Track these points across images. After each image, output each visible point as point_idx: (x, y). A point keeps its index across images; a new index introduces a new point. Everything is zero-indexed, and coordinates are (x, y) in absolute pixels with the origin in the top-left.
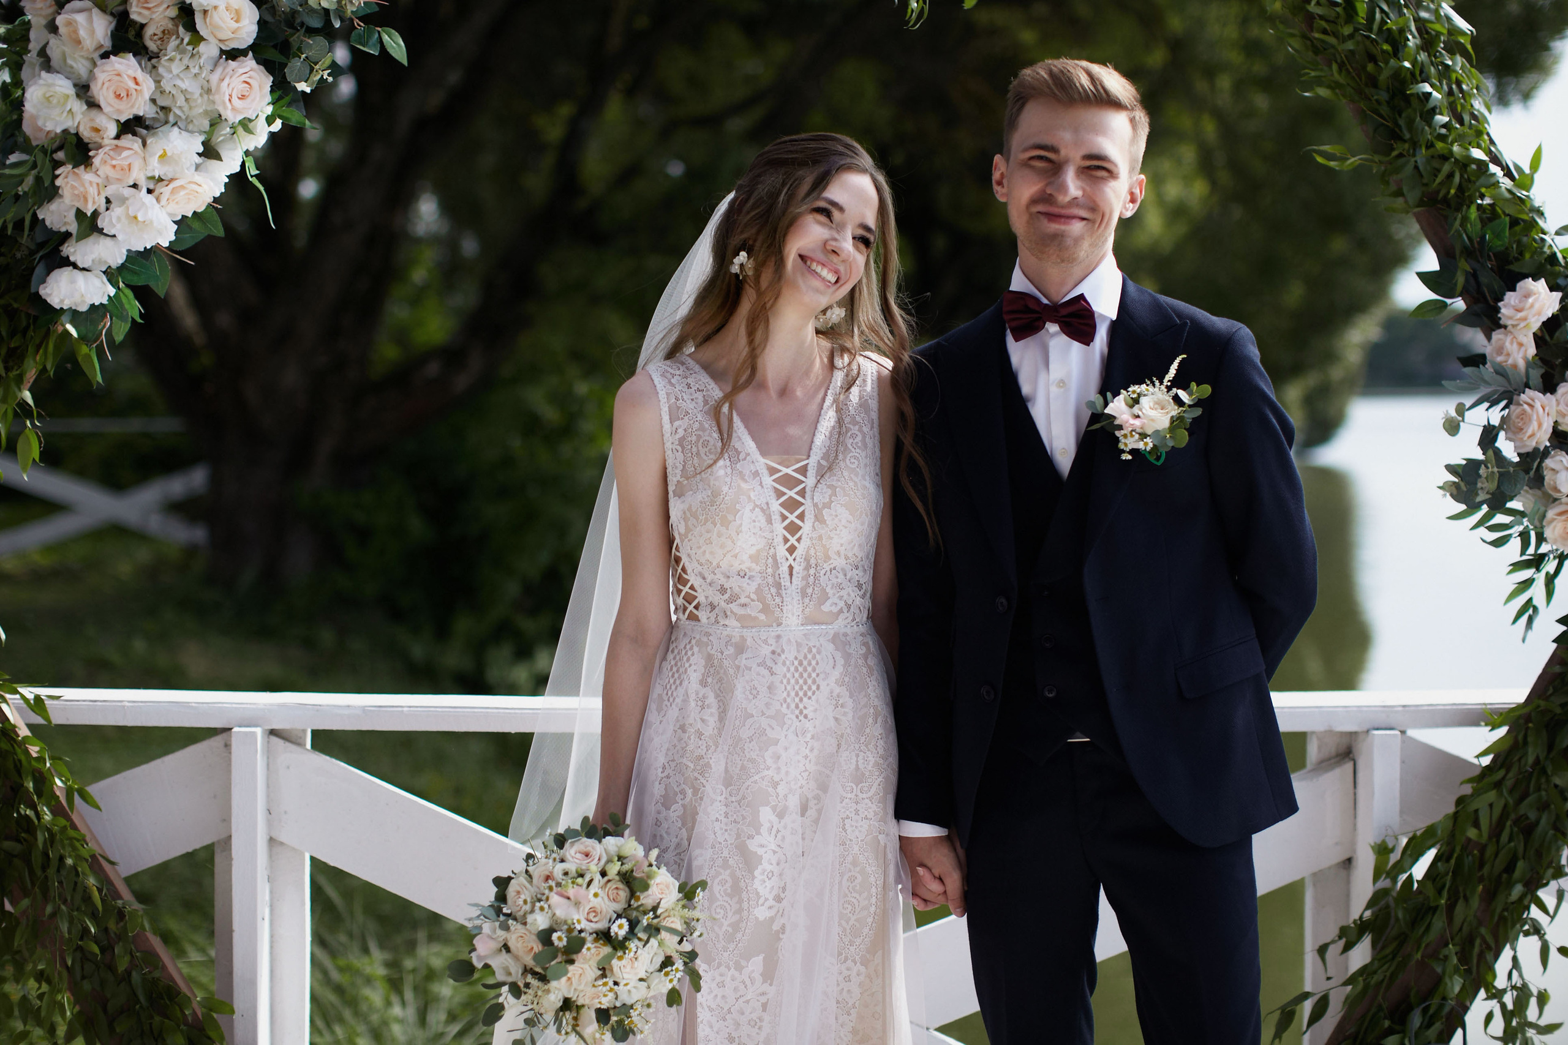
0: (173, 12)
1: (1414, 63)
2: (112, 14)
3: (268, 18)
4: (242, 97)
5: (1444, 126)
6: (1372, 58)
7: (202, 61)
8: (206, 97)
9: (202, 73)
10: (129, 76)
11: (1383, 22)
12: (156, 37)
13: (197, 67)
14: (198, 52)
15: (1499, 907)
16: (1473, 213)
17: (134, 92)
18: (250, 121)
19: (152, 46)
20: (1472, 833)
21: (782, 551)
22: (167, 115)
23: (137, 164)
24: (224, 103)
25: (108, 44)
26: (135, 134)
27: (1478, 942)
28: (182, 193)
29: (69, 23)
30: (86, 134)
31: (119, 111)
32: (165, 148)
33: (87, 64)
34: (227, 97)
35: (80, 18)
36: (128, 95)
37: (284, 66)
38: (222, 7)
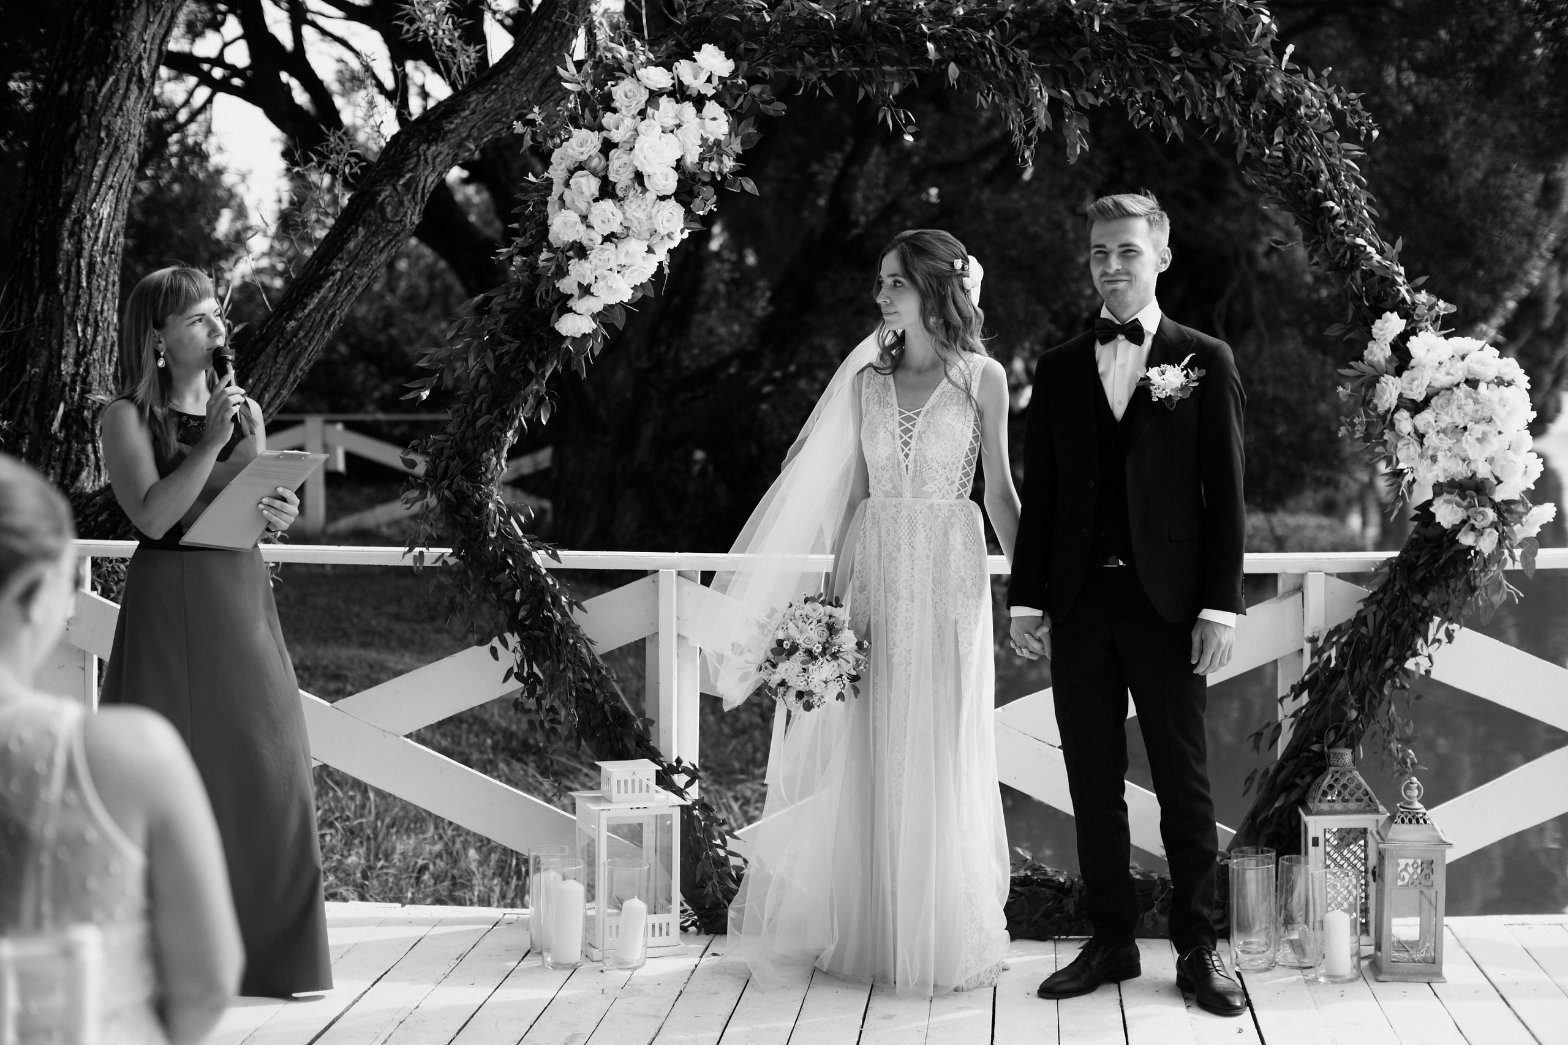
0: (632, 176)
1: (1325, 189)
2: (600, 177)
3: (682, 178)
4: (668, 221)
5: (1344, 225)
6: (1302, 187)
7: (647, 202)
8: (649, 221)
9: (647, 208)
10: (609, 211)
11: (1307, 166)
12: (622, 190)
13: (645, 205)
14: (645, 197)
15: (1380, 673)
16: (1358, 274)
17: (611, 220)
18: (672, 232)
19: (620, 194)
20: (1363, 630)
21: (902, 456)
22: (628, 231)
23: (612, 258)
24: (658, 224)
25: (597, 194)
26: (611, 242)
27: (1368, 694)
28: (635, 273)
29: (577, 183)
30: (585, 242)
31: (603, 230)
33: (586, 204)
34: (660, 221)
35: (583, 180)
36: (608, 221)
37: (691, 203)
38: (658, 173)
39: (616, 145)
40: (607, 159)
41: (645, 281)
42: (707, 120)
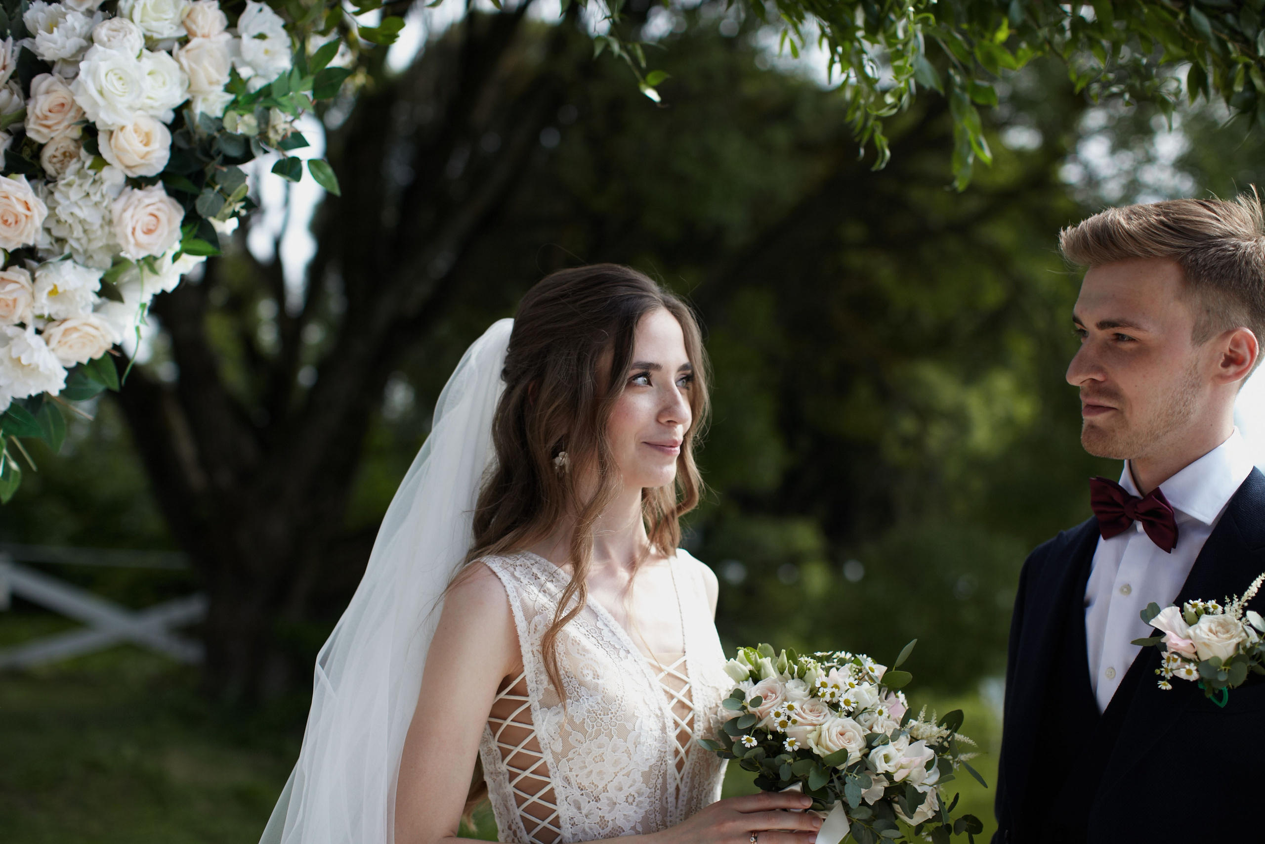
0: (77, 133)
2: (8, 132)
3: (183, 144)
4: (149, 232)
7: (105, 188)
8: (107, 229)
9: (103, 201)
10: (18, 199)
12: (55, 160)
13: (99, 195)
14: (101, 178)
17: (24, 218)
18: (155, 259)
19: (50, 169)
22: (62, 248)
24: (126, 237)
26: (23, 266)
28: (75, 335)
31: (6, 239)
32: (56, 283)
34: (129, 231)
36: (16, 222)
37: (195, 197)
38: (130, 128)
39: (47, 67)
40: (27, 94)
41: (98, 355)
42: (246, 38)
